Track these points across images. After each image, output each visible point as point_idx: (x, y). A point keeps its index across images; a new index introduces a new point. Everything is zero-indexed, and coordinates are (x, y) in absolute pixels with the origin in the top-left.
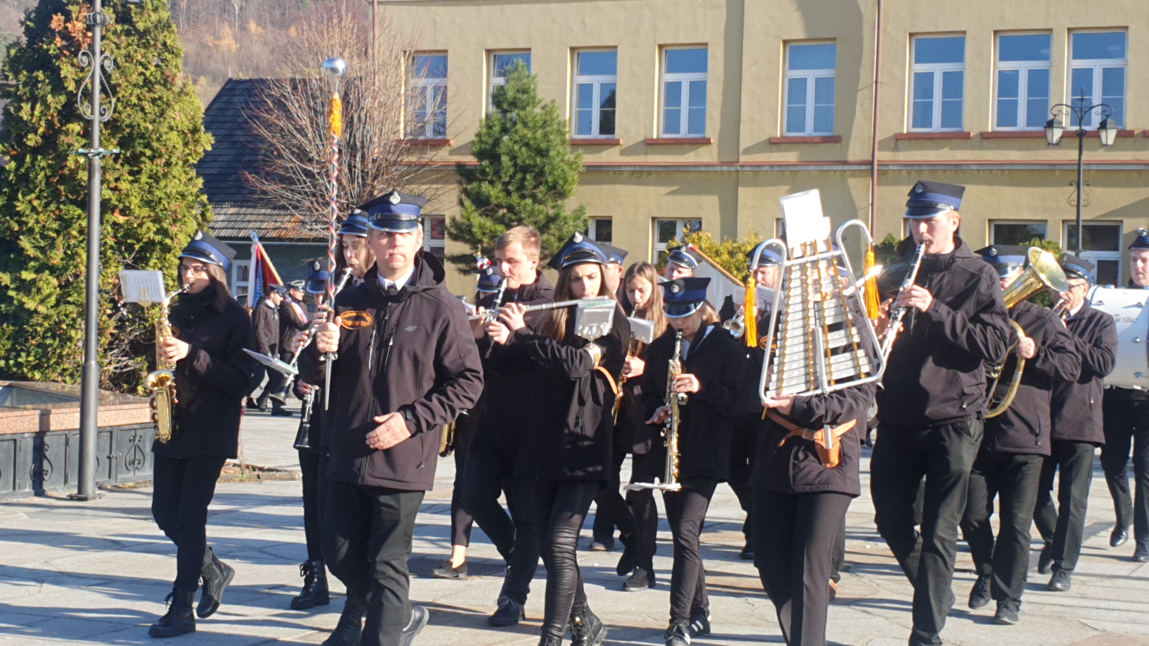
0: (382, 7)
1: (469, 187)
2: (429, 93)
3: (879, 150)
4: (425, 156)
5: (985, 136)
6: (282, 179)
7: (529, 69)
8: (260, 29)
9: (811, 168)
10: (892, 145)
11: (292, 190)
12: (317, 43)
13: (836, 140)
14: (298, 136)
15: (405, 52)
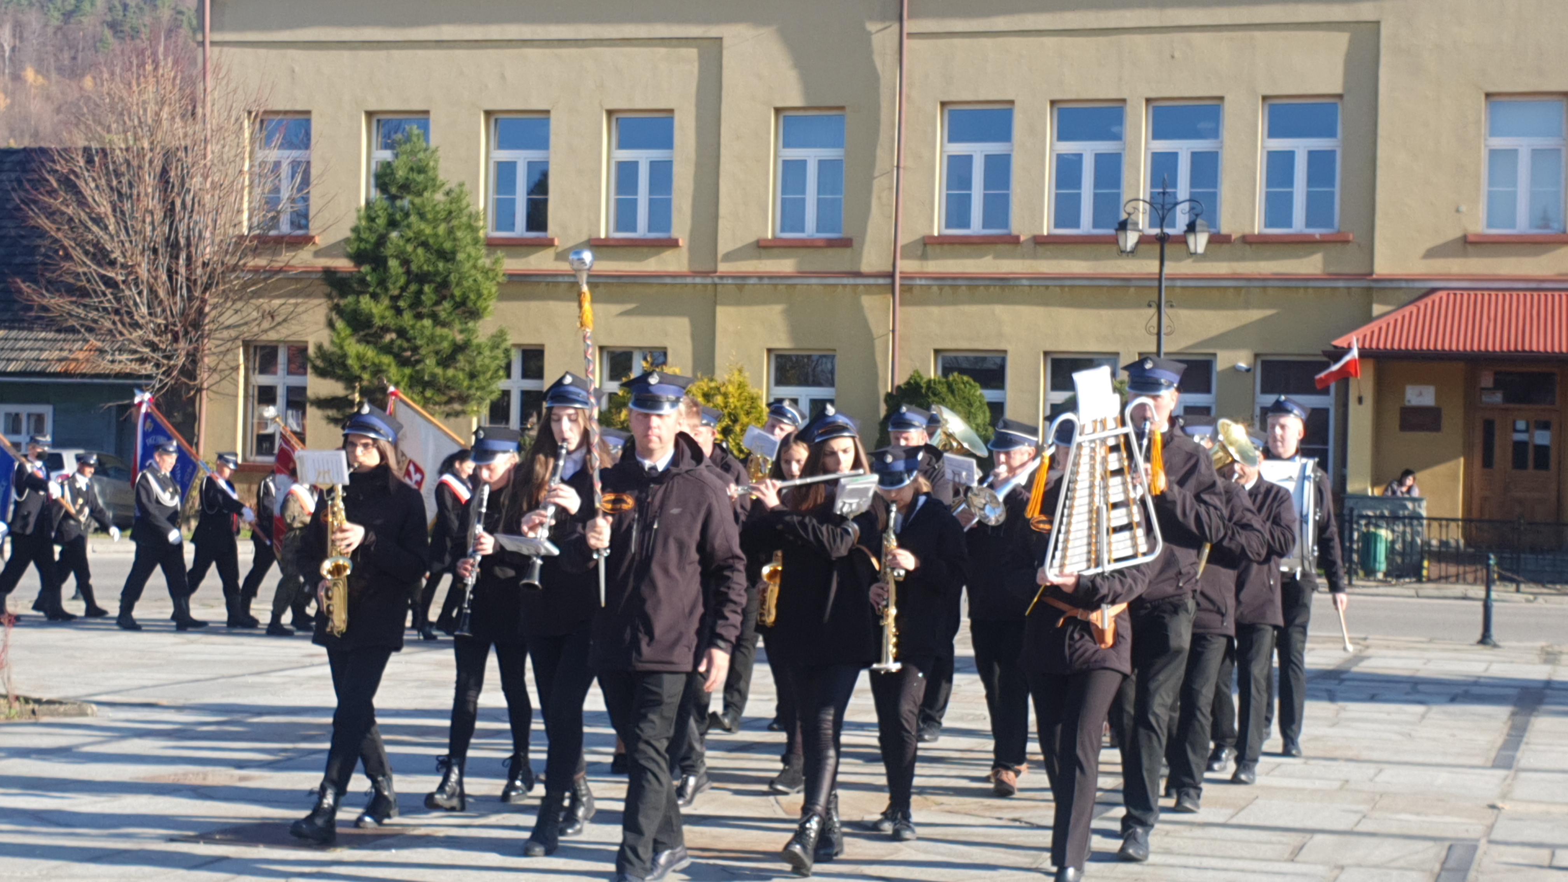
0: (216, 50)
1: (342, 302)
2: (285, 169)
3: (902, 258)
4: (279, 259)
5: (1040, 241)
6: (70, 290)
7: (427, 138)
8: (40, 80)
9: (814, 281)
10: (919, 253)
11: (85, 306)
12: (121, 99)
13: (845, 243)
14: (95, 229)
15: (250, 113)
